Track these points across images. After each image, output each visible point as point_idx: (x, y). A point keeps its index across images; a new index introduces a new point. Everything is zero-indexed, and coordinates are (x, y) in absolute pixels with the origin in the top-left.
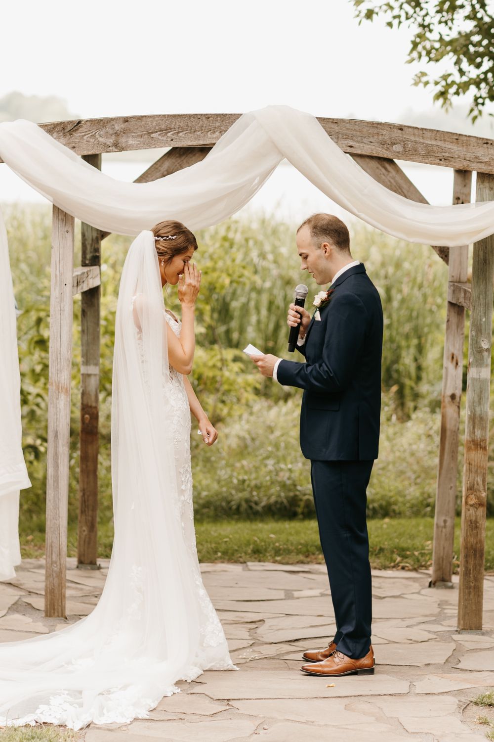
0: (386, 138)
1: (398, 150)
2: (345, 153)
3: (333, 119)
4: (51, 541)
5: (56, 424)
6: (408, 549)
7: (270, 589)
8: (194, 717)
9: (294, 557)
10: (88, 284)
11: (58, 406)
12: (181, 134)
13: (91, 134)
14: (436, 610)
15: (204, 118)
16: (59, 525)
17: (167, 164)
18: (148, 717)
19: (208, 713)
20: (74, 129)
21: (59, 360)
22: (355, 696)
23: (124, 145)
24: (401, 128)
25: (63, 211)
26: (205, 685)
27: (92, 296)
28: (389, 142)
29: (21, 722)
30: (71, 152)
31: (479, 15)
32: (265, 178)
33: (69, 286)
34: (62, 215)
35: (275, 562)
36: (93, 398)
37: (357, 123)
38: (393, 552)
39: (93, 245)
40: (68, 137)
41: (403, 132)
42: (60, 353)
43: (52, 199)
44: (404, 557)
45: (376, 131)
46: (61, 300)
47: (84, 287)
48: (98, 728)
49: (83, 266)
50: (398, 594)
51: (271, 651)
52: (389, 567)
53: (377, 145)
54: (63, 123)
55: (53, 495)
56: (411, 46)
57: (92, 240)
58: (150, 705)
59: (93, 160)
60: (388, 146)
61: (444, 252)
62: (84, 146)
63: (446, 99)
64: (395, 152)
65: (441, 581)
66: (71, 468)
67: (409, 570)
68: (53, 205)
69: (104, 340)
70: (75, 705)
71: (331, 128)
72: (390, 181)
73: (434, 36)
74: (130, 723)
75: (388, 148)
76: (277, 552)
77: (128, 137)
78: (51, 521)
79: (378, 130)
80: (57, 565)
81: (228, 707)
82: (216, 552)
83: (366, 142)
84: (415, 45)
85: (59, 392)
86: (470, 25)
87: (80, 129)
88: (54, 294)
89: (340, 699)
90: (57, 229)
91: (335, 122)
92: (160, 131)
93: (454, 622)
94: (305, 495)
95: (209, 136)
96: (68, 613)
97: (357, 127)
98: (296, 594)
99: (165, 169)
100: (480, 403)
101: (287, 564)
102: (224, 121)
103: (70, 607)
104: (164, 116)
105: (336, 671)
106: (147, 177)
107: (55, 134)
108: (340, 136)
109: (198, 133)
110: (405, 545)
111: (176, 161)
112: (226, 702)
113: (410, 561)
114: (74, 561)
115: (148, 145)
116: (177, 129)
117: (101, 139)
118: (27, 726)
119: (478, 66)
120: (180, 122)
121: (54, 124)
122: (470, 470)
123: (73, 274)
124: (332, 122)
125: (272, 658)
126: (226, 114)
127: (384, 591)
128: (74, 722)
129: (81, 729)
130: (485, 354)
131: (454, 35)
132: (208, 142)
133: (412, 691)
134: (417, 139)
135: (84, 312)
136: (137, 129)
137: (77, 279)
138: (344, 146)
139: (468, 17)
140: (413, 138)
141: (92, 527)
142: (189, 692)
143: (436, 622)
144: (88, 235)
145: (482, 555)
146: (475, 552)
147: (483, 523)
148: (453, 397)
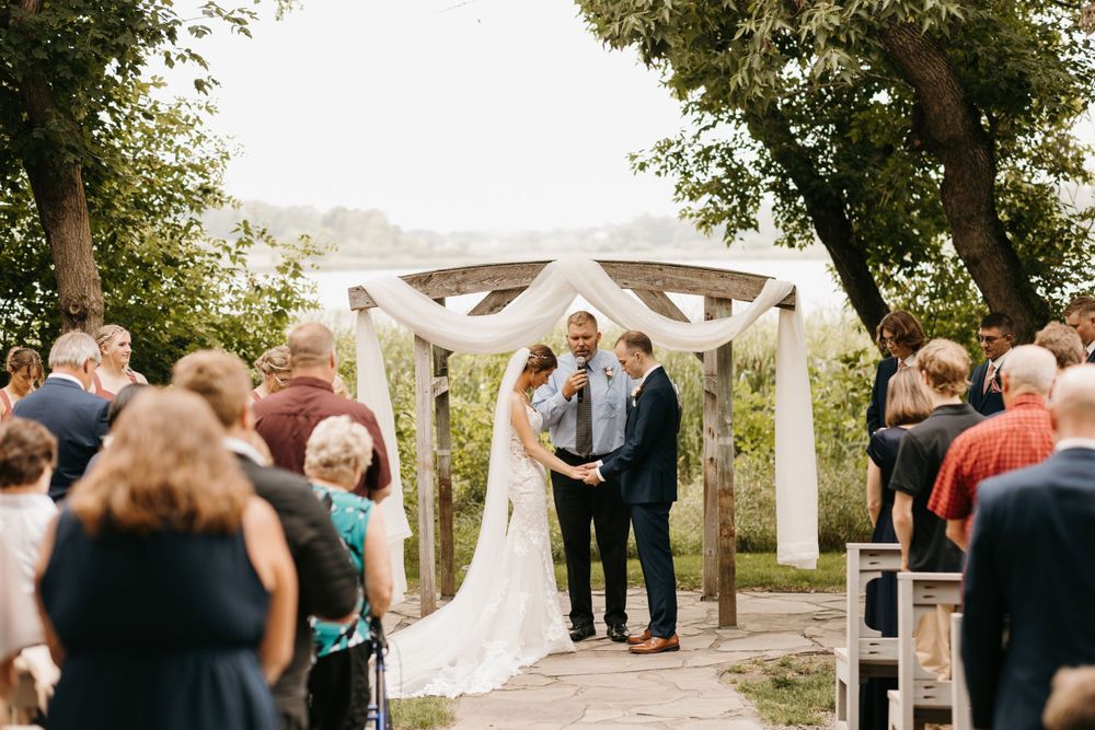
0: (650, 276)
1: (660, 284)
11: (425, 479)
12: (504, 280)
13: (439, 284)
14: (705, 615)
19: (543, 685)
20: (428, 279)
21: (424, 446)
23: (463, 290)
24: (661, 269)
25: (421, 338)
27: (442, 399)
28: (653, 278)
33: (429, 392)
34: (421, 341)
36: (447, 474)
40: (424, 286)
41: (664, 271)
42: (424, 441)
43: (414, 330)
44: (683, 581)
45: (642, 271)
46: (423, 403)
47: (438, 393)
53: (644, 281)
54: (420, 275)
59: (440, 301)
60: (652, 282)
61: (700, 356)
62: (435, 292)
63: (706, 227)
65: (708, 596)
68: (416, 336)
75: (652, 284)
77: (466, 284)
79: (645, 271)
83: (637, 279)
85: (425, 469)
87: (431, 279)
88: (419, 398)
89: (633, 673)
90: (419, 349)
91: (613, 266)
92: (489, 279)
93: (717, 622)
95: (525, 280)
97: (629, 270)
100: (727, 463)
102: (536, 267)
104: (491, 268)
107: (414, 285)
108: (618, 276)
109: (516, 279)
114: (438, 595)
115: (481, 290)
116: (502, 277)
117: (446, 287)
120: (504, 272)
121: (412, 277)
122: (722, 511)
123: (431, 383)
129: (456, 697)
130: (729, 427)
131: (708, 179)
132: (522, 285)
134: (674, 276)
135: (437, 410)
136: (473, 278)
137: (433, 388)
138: (622, 282)
139: (719, 165)
140: (670, 275)
141: (450, 569)
143: (705, 622)
144: (438, 354)
145: (734, 572)
146: (727, 570)
147: (734, 549)
148: (712, 459)
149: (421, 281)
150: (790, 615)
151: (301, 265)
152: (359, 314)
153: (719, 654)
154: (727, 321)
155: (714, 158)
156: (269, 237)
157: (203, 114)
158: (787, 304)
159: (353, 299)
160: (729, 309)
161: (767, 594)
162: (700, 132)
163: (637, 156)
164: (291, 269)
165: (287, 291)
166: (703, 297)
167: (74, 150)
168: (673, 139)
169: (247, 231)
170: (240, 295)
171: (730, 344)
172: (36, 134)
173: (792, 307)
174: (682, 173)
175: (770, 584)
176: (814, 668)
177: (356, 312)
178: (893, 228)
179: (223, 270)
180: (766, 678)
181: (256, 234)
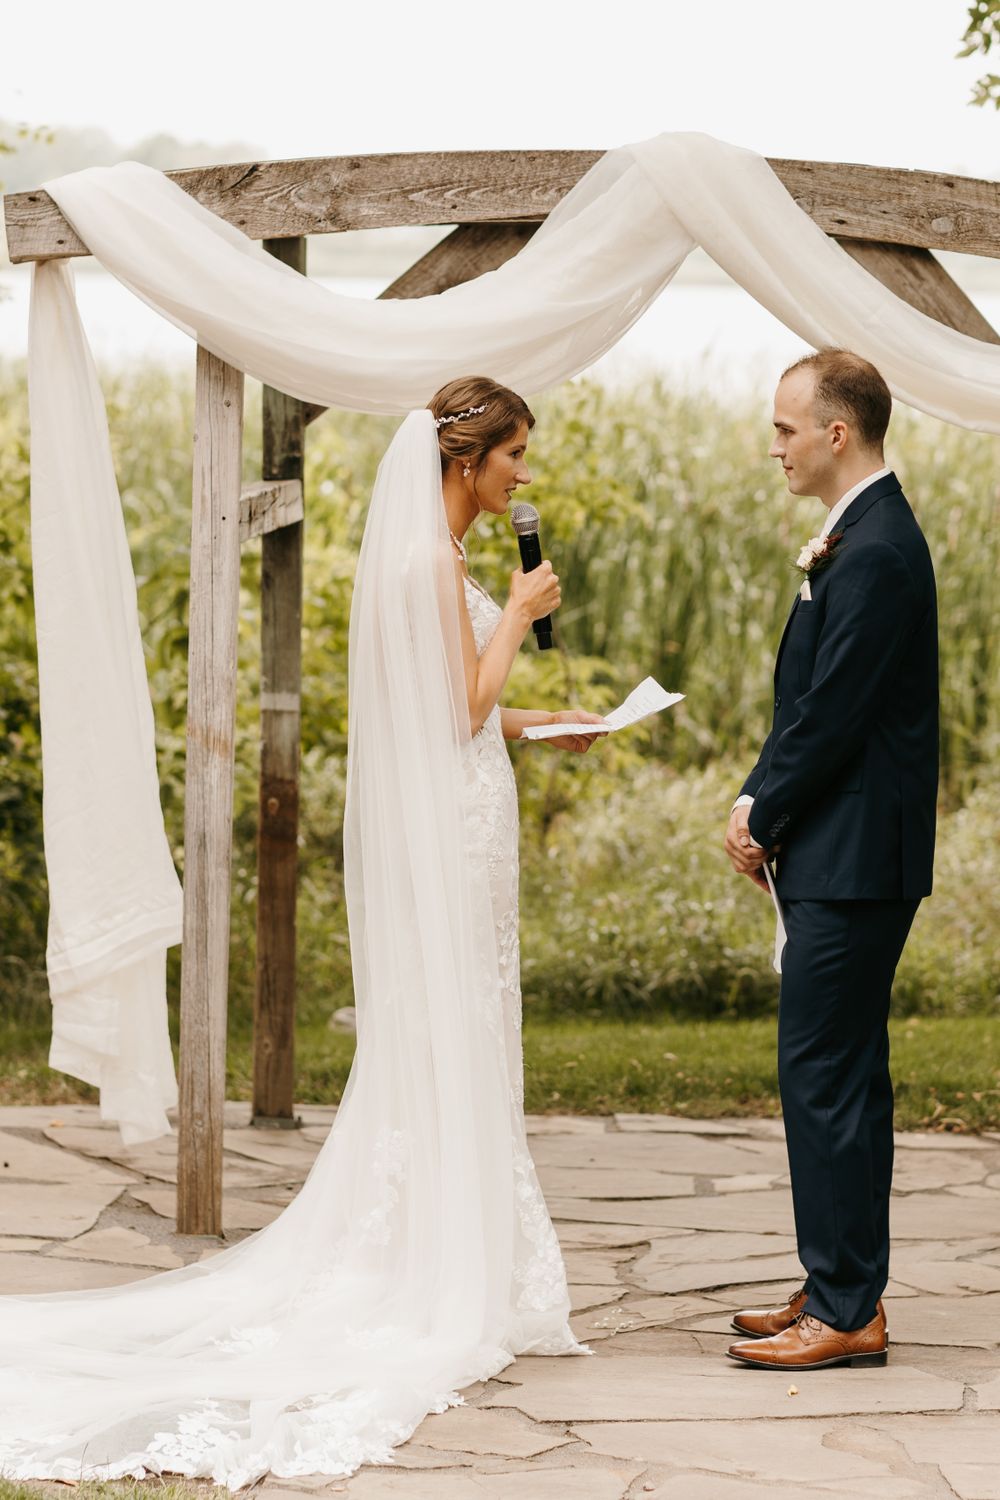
0: (917, 203)
1: (942, 230)
2: (830, 235)
3: (803, 163)
4: (190, 1071)
5: (201, 819)
6: (959, 1087)
7: (662, 1172)
8: (492, 1462)
9: (715, 1103)
10: (274, 519)
11: (207, 779)
12: (473, 195)
13: (279, 194)
15: (523, 160)
16: (208, 1037)
17: (446, 263)
18: (391, 1461)
19: (524, 1454)
20: (243, 183)
21: (209, 681)
22: (845, 1416)
23: (350, 218)
24: (949, 182)
25: (218, 360)
26: (517, 1388)
27: (284, 543)
28: (923, 211)
29: (115, 1471)
30: (237, 233)
32: (656, 289)
33: (232, 521)
34: (218, 368)
35: (675, 1113)
36: (286, 762)
37: (854, 172)
38: (926, 1094)
39: (288, 434)
40: (230, 200)
41: (955, 192)
42: (211, 667)
43: (195, 333)
44: (951, 1104)
45: (894, 188)
46: (214, 551)
47: (266, 525)
48: (280, 1486)
49: (265, 479)
50: (937, 1185)
51: (662, 1311)
52: (918, 1126)
53: (897, 218)
54: (219, 170)
55: (194, 971)
57: (286, 423)
58: (396, 1435)
59: (287, 250)
60: (922, 221)
62: (265, 220)
64: (936, 233)
67: (962, 1133)
68: (198, 346)
70: (233, 1433)
71: (798, 182)
72: (924, 300)
74: (350, 1474)
75: (922, 226)
76: (681, 1091)
77: (359, 200)
78: (190, 1027)
79: (901, 187)
80: (203, 1123)
81: (566, 1440)
82: (548, 1092)
83: (874, 212)
84: (978, 18)
85: (208, 750)
87: (257, 183)
88: (200, 537)
89: (811, 1421)
90: (206, 396)
91: (806, 168)
92: (428, 188)
94: (741, 966)
95: (535, 197)
96: (226, 1224)
97: (853, 180)
98: (720, 1185)
99: (441, 274)
101: (701, 1117)
102: (568, 167)
103: (231, 1212)
104: (438, 155)
105: (804, 1356)
106: (404, 288)
107: (202, 195)
108: (818, 199)
109: (511, 192)
110: (953, 1079)
111: (467, 257)
112: (563, 1428)
113: (963, 1111)
114: (244, 1110)
115: (403, 218)
116: (465, 183)
117: (300, 205)
120: (472, 169)
121: (200, 172)
123: (239, 496)
124: (801, 169)
125: (666, 1328)
126: (572, 152)
127: (909, 1178)
128: (229, 1472)
129: (246, 1487)
132: (532, 212)
133: (969, 1405)
134: (985, 207)
135: (265, 579)
136: (380, 182)
137: (250, 507)
138: (826, 220)
140: (975, 204)
141: (284, 1039)
142: (483, 1405)
144: (279, 415)
149: (225, 186)
152: (37, 276)
159: (16, 226)
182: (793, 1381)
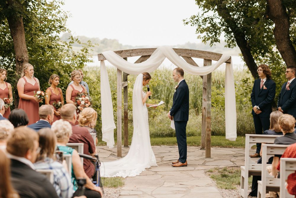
0: (188, 52)
1: (190, 55)
4: (118, 141)
5: (119, 115)
6: (196, 142)
7: (166, 150)
9: (171, 144)
11: (119, 111)
12: (144, 53)
13: (125, 53)
14: (202, 154)
15: (149, 49)
17: (141, 59)
19: (152, 174)
20: (121, 52)
21: (119, 102)
23: (132, 55)
24: (191, 50)
27: (126, 88)
30: (121, 57)
31: (212, 23)
32: (162, 62)
33: (121, 85)
34: (119, 71)
36: (127, 110)
38: (193, 143)
42: (119, 100)
43: (117, 67)
44: (195, 144)
45: (185, 51)
46: (119, 89)
47: (124, 86)
49: (124, 81)
50: (193, 151)
51: (166, 162)
53: (186, 54)
54: (119, 51)
56: (196, 30)
58: (140, 173)
59: (125, 59)
60: (188, 54)
61: (202, 77)
62: (123, 56)
63: (205, 42)
65: (202, 148)
66: (122, 127)
67: (196, 146)
68: (117, 69)
69: (129, 98)
71: (176, 51)
72: (190, 62)
73: (201, 27)
74: (136, 176)
76: (167, 143)
80: (120, 146)
83: (183, 54)
84: (197, 30)
85: (119, 108)
86: (209, 25)
87: (123, 52)
88: (118, 88)
89: (179, 171)
90: (118, 73)
91: (177, 49)
92: (140, 52)
93: (205, 156)
95: (150, 53)
96: (122, 156)
97: (181, 51)
98: (171, 151)
100: (209, 109)
101: (169, 146)
102: (153, 50)
104: (140, 49)
108: (178, 52)
109: (148, 53)
112: (156, 172)
114: (123, 146)
115: (137, 55)
117: (127, 54)
118: (114, 177)
119: (212, 34)
120: (144, 50)
121: (117, 51)
122: (207, 123)
126: (154, 48)
129: (126, 177)
130: (210, 98)
131: (206, 27)
133: (195, 169)
135: (124, 91)
136: (135, 52)
137: (123, 84)
139: (209, 23)
140: (193, 53)
141: (127, 139)
142: (148, 170)
143: (201, 156)
144: (125, 75)
145: (210, 141)
146: (209, 141)
147: (210, 134)
148: (205, 108)
149: (119, 53)
150: (226, 155)
151: (88, 49)
152: (101, 62)
153: (205, 166)
154: (210, 67)
155: (208, 21)
156: (79, 41)
157: (60, 5)
158: (228, 62)
159: (99, 57)
160: (211, 63)
161: (220, 148)
162: (204, 13)
163: (185, 20)
164: (85, 51)
165: (84, 57)
166: (203, 59)
167: (20, 13)
168: (196, 15)
169: (72, 39)
170: (70, 58)
171: (211, 73)
172: (9, 7)
173: (230, 63)
174: (198, 25)
175: (221, 145)
176: (234, 171)
177: (100, 61)
178: (259, 42)
179: (65, 50)
180: (219, 174)
181: (75, 40)
182: (178, 168)
